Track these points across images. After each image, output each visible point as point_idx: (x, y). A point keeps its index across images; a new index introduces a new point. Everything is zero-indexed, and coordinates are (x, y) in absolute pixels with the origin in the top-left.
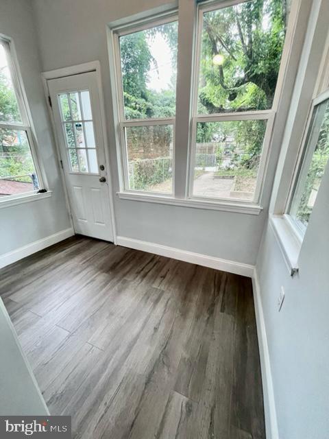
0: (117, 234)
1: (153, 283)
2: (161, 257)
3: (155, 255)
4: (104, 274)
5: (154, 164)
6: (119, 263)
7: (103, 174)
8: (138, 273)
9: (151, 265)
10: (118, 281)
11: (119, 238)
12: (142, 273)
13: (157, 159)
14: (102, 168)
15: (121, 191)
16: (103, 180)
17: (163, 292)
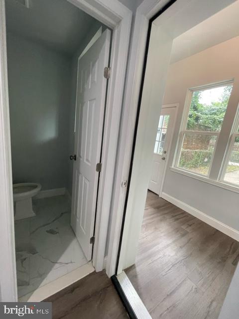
0: (163, 191)
1: (182, 225)
2: (189, 214)
3: (185, 212)
4: (153, 209)
5: (193, 154)
6: (161, 207)
7: (165, 155)
8: (173, 216)
9: (182, 216)
10: (161, 215)
11: (163, 193)
12: (176, 217)
13: (196, 151)
14: (165, 152)
15: (173, 167)
16: (164, 159)
17: (188, 232)
